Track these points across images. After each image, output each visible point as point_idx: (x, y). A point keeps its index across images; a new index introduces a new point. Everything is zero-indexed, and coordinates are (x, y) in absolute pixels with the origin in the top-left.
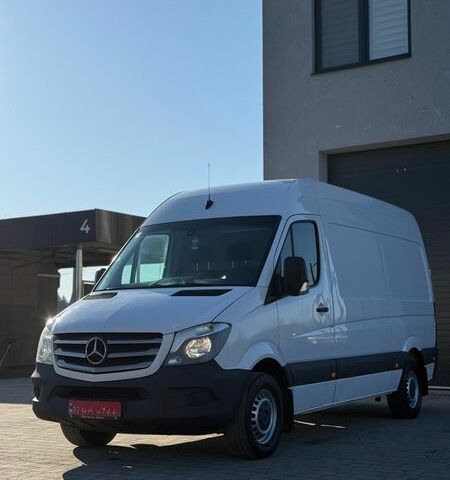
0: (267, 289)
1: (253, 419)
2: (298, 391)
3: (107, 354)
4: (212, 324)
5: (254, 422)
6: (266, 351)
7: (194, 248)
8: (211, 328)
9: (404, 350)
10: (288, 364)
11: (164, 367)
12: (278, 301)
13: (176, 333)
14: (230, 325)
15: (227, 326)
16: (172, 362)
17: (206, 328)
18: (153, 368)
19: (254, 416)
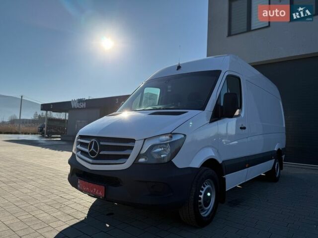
0: (211, 113)
1: (199, 201)
2: (228, 177)
3: (100, 151)
4: (172, 134)
5: (200, 203)
6: (210, 153)
7: (169, 91)
8: (171, 137)
9: (275, 149)
10: (223, 162)
11: (136, 163)
12: (219, 121)
13: (145, 139)
14: (185, 135)
15: (183, 136)
16: (142, 160)
17: (167, 137)
18: (127, 164)
19: (200, 198)
